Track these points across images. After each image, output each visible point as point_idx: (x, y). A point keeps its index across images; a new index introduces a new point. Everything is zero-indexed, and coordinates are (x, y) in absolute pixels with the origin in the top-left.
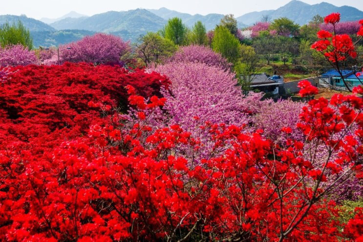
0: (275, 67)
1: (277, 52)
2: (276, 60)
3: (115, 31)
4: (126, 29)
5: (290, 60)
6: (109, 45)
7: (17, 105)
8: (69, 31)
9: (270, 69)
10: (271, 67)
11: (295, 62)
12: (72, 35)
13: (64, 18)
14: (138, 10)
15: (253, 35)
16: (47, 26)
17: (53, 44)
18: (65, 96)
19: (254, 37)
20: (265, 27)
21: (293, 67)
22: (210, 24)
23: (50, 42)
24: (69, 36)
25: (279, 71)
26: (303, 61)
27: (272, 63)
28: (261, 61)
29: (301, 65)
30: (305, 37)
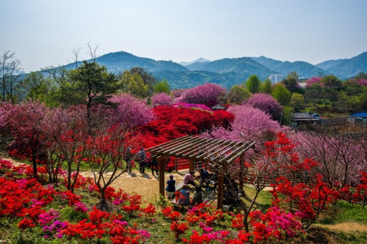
0: (318, 108)
1: (321, 98)
2: (320, 103)
3: (227, 72)
4: (234, 71)
5: (331, 103)
6: (212, 91)
7: (158, 129)
8: (197, 71)
9: (315, 109)
10: (315, 108)
11: (334, 105)
12: (199, 74)
13: (195, 62)
14: (244, 57)
15: (307, 86)
16: (184, 68)
17: (187, 79)
18: (176, 126)
19: (308, 88)
20: (318, 80)
21: (332, 109)
22: (295, 68)
23: (185, 78)
24: (197, 75)
25: (320, 111)
26: (340, 104)
27: (317, 105)
28: (310, 103)
29: (338, 108)
30: (344, 89)
